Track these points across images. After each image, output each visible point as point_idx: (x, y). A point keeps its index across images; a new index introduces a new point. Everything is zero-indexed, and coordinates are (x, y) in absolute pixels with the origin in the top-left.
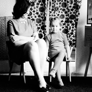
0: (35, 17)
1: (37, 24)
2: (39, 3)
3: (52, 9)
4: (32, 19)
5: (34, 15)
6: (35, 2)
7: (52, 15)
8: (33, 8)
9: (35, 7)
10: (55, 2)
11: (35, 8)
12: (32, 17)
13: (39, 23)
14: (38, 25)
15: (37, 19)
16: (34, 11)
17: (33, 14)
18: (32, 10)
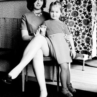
0: (82, 18)
1: (84, 26)
4: (78, 20)
5: (81, 15)
8: (79, 7)
11: (81, 7)
12: (78, 18)
14: (86, 27)
15: (85, 20)
16: (81, 11)
18: (79, 10)
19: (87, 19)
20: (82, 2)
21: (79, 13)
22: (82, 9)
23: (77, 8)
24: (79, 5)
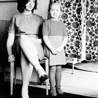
1: (74, 29)
2: (76, 3)
3: (90, 10)
4: (67, 23)
5: (70, 17)
6: (71, 2)
7: (91, 18)
8: (69, 9)
9: (71, 8)
10: (94, 1)
11: (71, 10)
13: (75, 28)
16: (70, 14)
17: (68, 17)
18: (68, 12)
19: (77, 21)
20: (72, 4)
21: (68, 15)
22: (71, 12)
23: (67, 11)
24: (68, 8)
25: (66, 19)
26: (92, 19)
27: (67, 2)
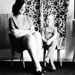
0: (32, 14)
1: (33, 19)
2: (35, 2)
3: (46, 7)
6: (32, 1)
10: (48, 1)
12: (29, 14)
16: (31, 9)
17: (30, 11)
19: (36, 14)
20: (32, 3)
21: (30, 10)
23: (28, 7)
24: (29, 5)
25: (28, 13)
26: (47, 13)
27: (29, 1)
